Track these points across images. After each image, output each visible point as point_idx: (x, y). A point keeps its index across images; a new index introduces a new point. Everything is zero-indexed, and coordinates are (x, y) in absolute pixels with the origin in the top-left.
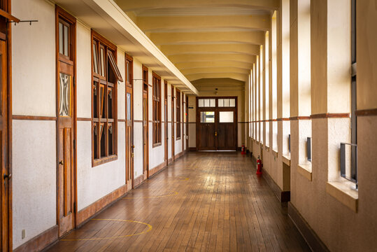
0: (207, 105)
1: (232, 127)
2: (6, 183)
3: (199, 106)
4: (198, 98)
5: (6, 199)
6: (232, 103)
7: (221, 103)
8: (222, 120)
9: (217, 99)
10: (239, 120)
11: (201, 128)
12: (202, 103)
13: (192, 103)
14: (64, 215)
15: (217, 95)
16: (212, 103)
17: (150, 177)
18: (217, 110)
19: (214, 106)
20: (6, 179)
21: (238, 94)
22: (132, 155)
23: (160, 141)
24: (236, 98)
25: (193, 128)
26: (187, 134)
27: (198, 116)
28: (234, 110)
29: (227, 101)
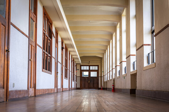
0: (85, 69)
1: (96, 78)
2: (7, 54)
3: (82, 69)
4: (81, 66)
5: (7, 62)
6: (96, 68)
7: (91, 68)
8: (92, 76)
9: (89, 66)
10: (99, 76)
11: (82, 79)
12: (83, 68)
13: (78, 67)
14: (31, 87)
15: (90, 65)
16: (87, 68)
17: (63, 90)
18: (90, 71)
19: (88, 69)
20: (7, 52)
21: (99, 64)
22: (57, 76)
23: (67, 78)
24: (98, 66)
25: (79, 79)
26: (76, 81)
27: (81, 74)
28: (97, 71)
29: (94, 67)
